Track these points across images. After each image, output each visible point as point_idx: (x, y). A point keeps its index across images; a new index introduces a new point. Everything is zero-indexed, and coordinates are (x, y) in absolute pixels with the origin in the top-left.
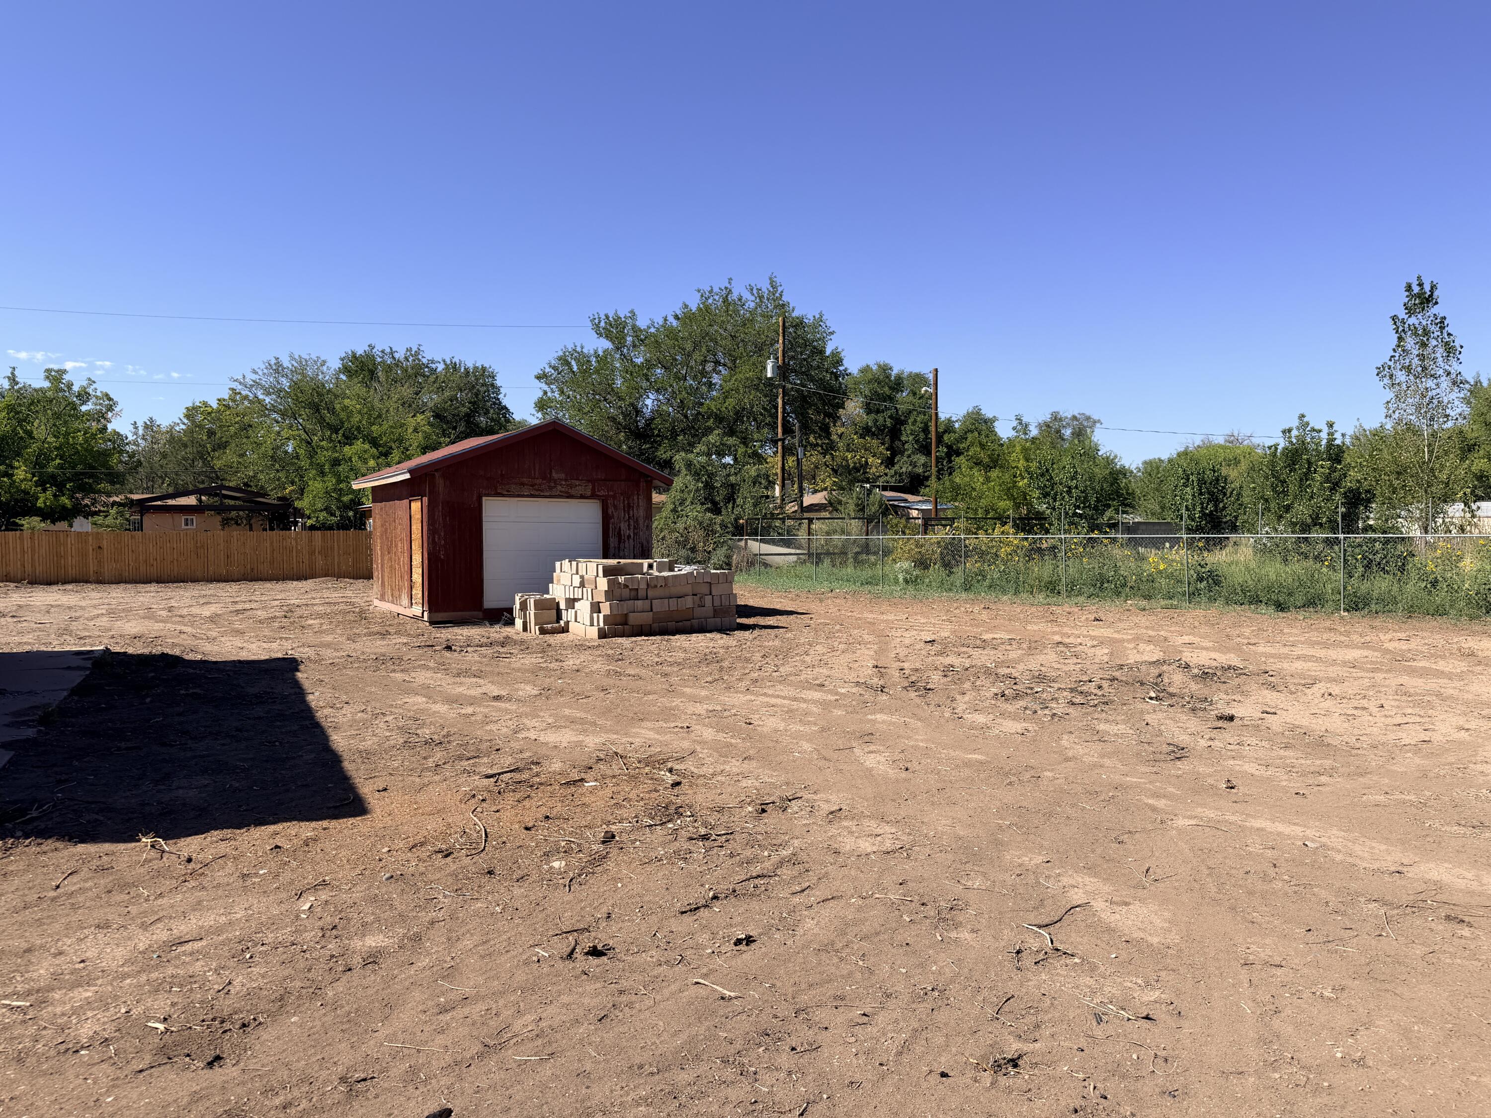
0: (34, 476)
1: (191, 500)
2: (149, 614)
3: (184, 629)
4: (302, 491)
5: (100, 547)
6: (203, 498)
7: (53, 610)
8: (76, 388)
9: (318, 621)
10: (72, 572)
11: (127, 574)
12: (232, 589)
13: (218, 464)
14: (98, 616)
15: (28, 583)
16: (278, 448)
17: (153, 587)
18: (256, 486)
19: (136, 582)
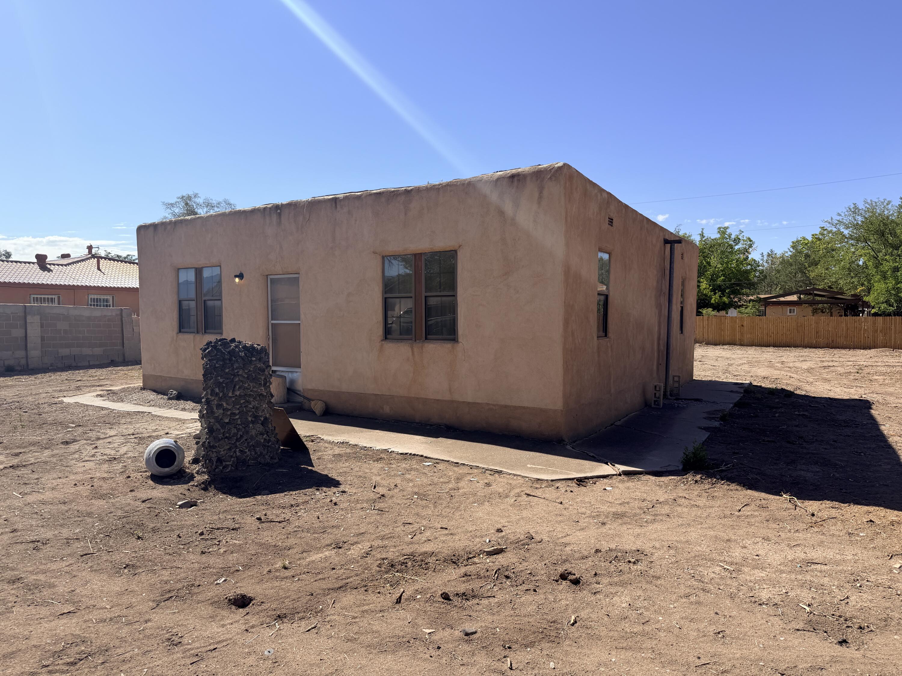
0: (710, 286)
1: (794, 298)
2: (771, 365)
3: (792, 375)
4: (869, 290)
5: (742, 326)
6: (802, 296)
7: (719, 359)
8: (733, 237)
9: (882, 377)
10: (727, 339)
11: (756, 341)
12: (820, 352)
13: (812, 275)
14: (743, 364)
15: (706, 344)
16: (853, 262)
17: (771, 349)
18: (837, 288)
19: (761, 346)
